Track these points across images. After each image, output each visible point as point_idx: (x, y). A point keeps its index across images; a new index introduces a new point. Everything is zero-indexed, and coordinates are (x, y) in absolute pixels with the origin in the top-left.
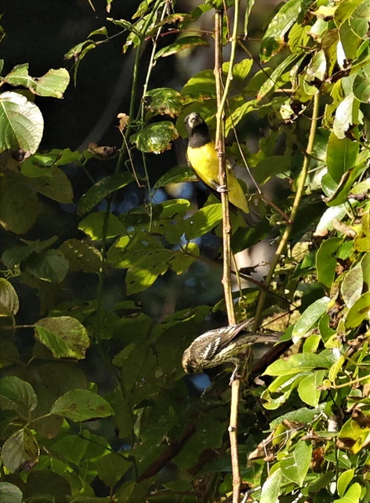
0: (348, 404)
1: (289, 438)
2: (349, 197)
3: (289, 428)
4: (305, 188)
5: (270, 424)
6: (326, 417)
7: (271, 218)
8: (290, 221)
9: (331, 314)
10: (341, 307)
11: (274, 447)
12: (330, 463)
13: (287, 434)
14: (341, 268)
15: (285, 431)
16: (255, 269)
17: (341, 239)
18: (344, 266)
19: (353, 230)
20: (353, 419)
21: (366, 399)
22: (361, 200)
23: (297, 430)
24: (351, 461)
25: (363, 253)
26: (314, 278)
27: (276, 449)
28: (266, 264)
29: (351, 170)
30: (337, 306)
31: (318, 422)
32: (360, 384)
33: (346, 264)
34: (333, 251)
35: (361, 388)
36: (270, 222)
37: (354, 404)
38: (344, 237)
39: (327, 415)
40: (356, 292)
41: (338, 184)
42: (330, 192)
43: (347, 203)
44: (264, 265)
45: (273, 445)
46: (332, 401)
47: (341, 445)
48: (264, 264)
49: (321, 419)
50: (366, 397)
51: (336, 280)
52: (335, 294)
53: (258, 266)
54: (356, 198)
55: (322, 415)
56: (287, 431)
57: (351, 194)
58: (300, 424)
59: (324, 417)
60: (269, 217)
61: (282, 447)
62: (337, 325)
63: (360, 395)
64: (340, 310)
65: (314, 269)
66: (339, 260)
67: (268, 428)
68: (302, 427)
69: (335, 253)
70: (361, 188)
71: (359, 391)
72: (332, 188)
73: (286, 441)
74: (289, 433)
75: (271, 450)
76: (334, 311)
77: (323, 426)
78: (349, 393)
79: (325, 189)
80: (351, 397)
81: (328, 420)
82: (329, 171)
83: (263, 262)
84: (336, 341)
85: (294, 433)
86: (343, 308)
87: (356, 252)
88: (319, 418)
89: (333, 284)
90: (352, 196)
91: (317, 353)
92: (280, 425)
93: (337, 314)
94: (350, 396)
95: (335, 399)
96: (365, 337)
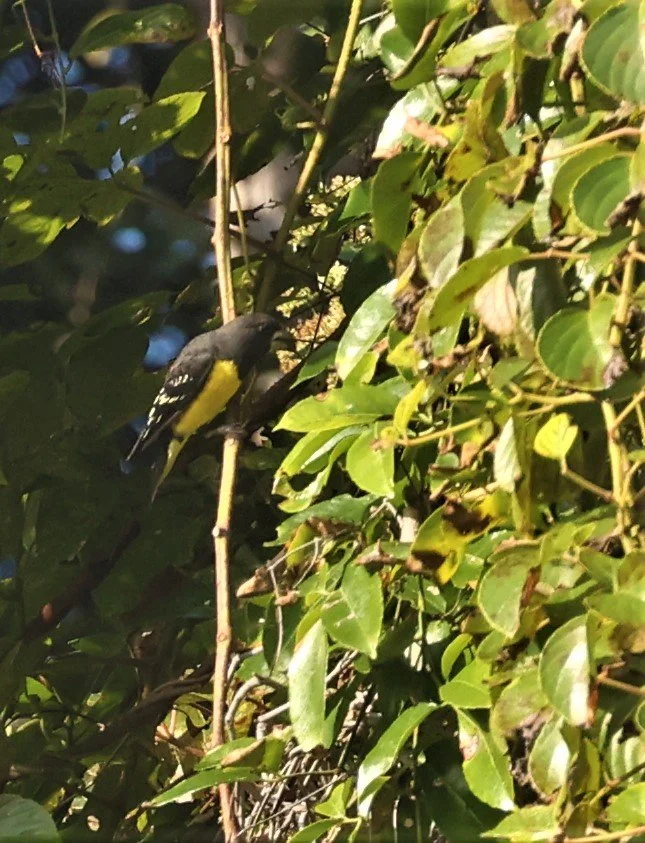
0: (433, 483)
1: (320, 552)
2: (439, 72)
3: (319, 534)
4: (353, 53)
5: (278, 529)
6: (394, 512)
7: (285, 114)
8: (324, 122)
9: (400, 305)
10: (420, 292)
11: (290, 571)
12: (403, 602)
13: (317, 545)
14: (420, 213)
15: (312, 539)
16: (256, 215)
17: (420, 154)
18: (426, 209)
19: (443, 136)
20: (445, 517)
21: (466, 471)
22: (462, 79)
23: (335, 538)
24: (446, 599)
25: (464, 182)
26: (368, 233)
27: (294, 575)
28: (277, 204)
29: (441, 17)
30: (411, 289)
31: (377, 521)
32: (454, 441)
33: (430, 204)
34: (404, 178)
35: (457, 450)
36: (284, 122)
37: (446, 482)
38: (426, 150)
39: (395, 506)
40: (449, 254)
41: (415, 45)
42: (397, 64)
43: (432, 84)
44: (273, 207)
45: (289, 566)
46: (406, 479)
47: (417, 565)
48: (273, 204)
49: (382, 515)
50: (465, 467)
51: (410, 236)
52: (408, 263)
53: (261, 207)
54: (452, 76)
55: (385, 507)
56: (316, 540)
57: (441, 66)
58: (340, 526)
59: (389, 512)
60: (281, 112)
61: (306, 572)
62: (411, 325)
63: (456, 464)
64: (419, 298)
65: (367, 217)
66: (417, 198)
67: (274, 536)
68: (345, 530)
69: (407, 184)
70: (461, 56)
71: (453, 456)
72: (401, 54)
73: (315, 558)
74: (320, 543)
75: (284, 577)
76: (405, 300)
77: (388, 530)
78: (434, 461)
79: (387, 57)
80: (438, 469)
81: (399, 518)
82: (397, 22)
83: (270, 201)
84: (412, 352)
85: (329, 545)
86: (424, 293)
87: (451, 182)
88: (379, 514)
89: (405, 244)
90: (445, 71)
91: (375, 381)
92: (302, 527)
93: (412, 306)
94: (435, 465)
95: (411, 474)
96: (468, 350)
